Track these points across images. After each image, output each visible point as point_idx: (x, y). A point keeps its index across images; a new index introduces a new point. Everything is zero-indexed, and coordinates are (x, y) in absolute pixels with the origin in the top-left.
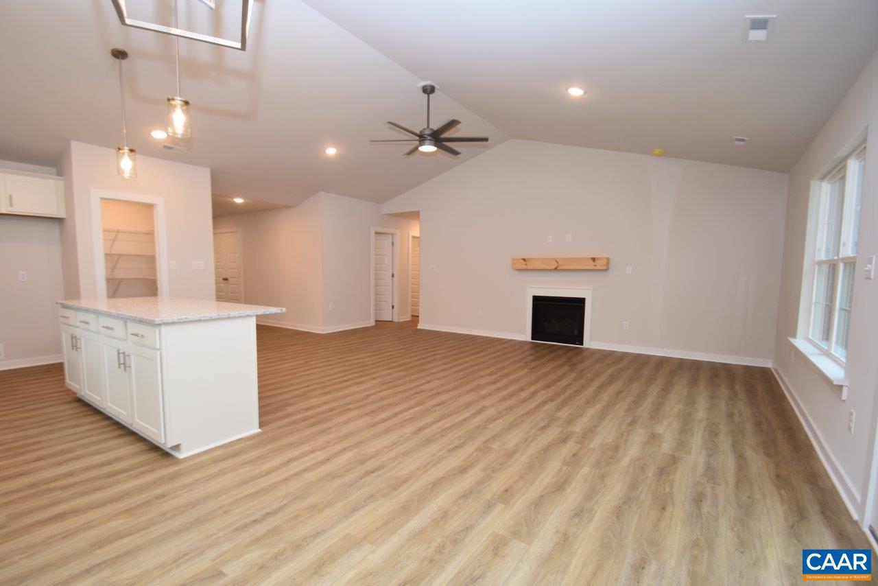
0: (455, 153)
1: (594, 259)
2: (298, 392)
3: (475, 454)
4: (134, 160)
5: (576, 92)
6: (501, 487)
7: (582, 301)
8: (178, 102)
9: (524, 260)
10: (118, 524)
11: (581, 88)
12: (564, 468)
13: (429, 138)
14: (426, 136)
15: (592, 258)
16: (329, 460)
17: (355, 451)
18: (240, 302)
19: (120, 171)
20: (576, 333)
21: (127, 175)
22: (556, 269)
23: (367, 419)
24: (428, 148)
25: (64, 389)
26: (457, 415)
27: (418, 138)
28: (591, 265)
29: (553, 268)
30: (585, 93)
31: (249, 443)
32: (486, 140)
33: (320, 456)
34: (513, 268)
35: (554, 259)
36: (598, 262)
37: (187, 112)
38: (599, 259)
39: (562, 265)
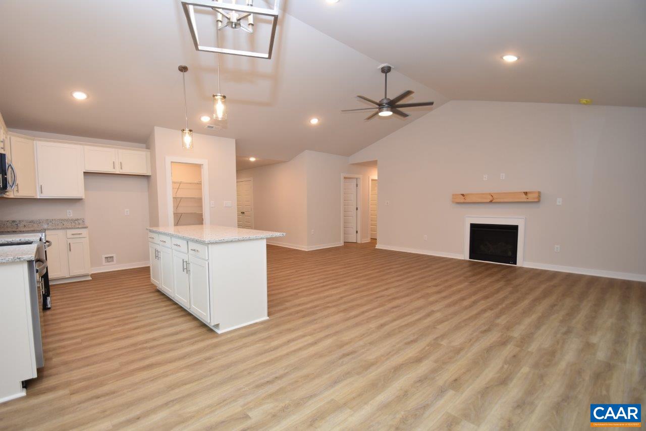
0: (405, 115)
1: (526, 193)
2: (292, 293)
3: (427, 348)
4: (192, 136)
5: (510, 59)
6: (451, 377)
7: (515, 229)
8: (219, 97)
9: (463, 195)
10: (183, 375)
11: (515, 55)
12: (506, 366)
13: (386, 106)
14: (384, 104)
15: (524, 192)
16: (316, 343)
17: (335, 338)
18: (252, 229)
19: (183, 144)
20: (510, 254)
21: (188, 146)
22: (491, 202)
23: (342, 314)
24: (386, 113)
25: (150, 283)
26: (410, 316)
27: (378, 106)
28: (523, 198)
29: (489, 200)
30: (518, 59)
31: (262, 326)
32: (431, 104)
33: (309, 339)
34: (453, 202)
35: (490, 193)
36: (529, 196)
37: (224, 103)
38: (531, 193)
39: (496, 199)
